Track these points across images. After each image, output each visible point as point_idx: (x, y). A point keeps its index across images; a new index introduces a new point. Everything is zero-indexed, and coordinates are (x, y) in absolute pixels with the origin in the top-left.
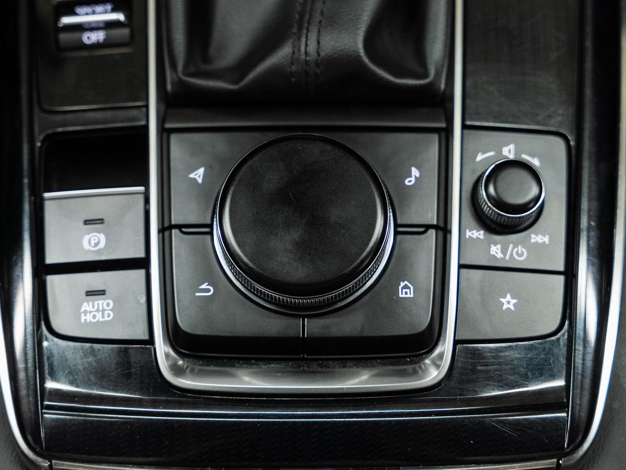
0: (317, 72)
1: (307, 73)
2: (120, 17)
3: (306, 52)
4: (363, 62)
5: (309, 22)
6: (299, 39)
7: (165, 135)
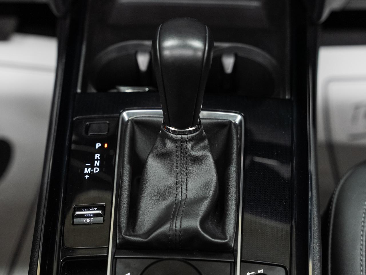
0: (180, 235)
1: (175, 235)
2: (100, 212)
3: (175, 226)
4: (199, 230)
5: (177, 215)
6: (173, 221)
7: (114, 260)
